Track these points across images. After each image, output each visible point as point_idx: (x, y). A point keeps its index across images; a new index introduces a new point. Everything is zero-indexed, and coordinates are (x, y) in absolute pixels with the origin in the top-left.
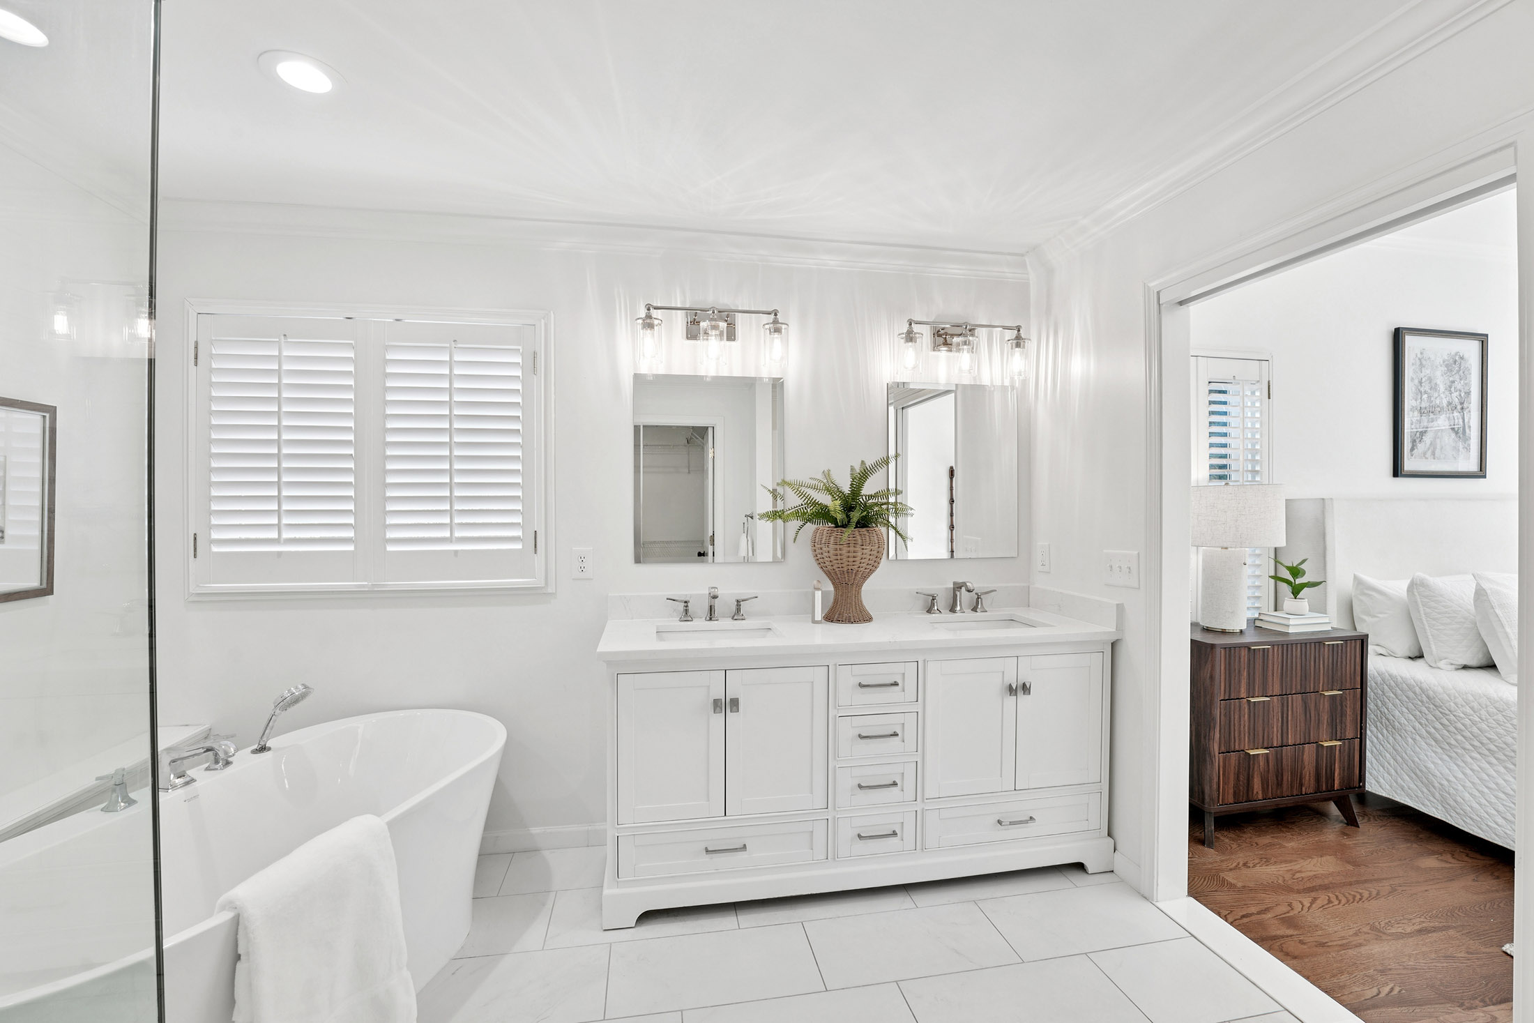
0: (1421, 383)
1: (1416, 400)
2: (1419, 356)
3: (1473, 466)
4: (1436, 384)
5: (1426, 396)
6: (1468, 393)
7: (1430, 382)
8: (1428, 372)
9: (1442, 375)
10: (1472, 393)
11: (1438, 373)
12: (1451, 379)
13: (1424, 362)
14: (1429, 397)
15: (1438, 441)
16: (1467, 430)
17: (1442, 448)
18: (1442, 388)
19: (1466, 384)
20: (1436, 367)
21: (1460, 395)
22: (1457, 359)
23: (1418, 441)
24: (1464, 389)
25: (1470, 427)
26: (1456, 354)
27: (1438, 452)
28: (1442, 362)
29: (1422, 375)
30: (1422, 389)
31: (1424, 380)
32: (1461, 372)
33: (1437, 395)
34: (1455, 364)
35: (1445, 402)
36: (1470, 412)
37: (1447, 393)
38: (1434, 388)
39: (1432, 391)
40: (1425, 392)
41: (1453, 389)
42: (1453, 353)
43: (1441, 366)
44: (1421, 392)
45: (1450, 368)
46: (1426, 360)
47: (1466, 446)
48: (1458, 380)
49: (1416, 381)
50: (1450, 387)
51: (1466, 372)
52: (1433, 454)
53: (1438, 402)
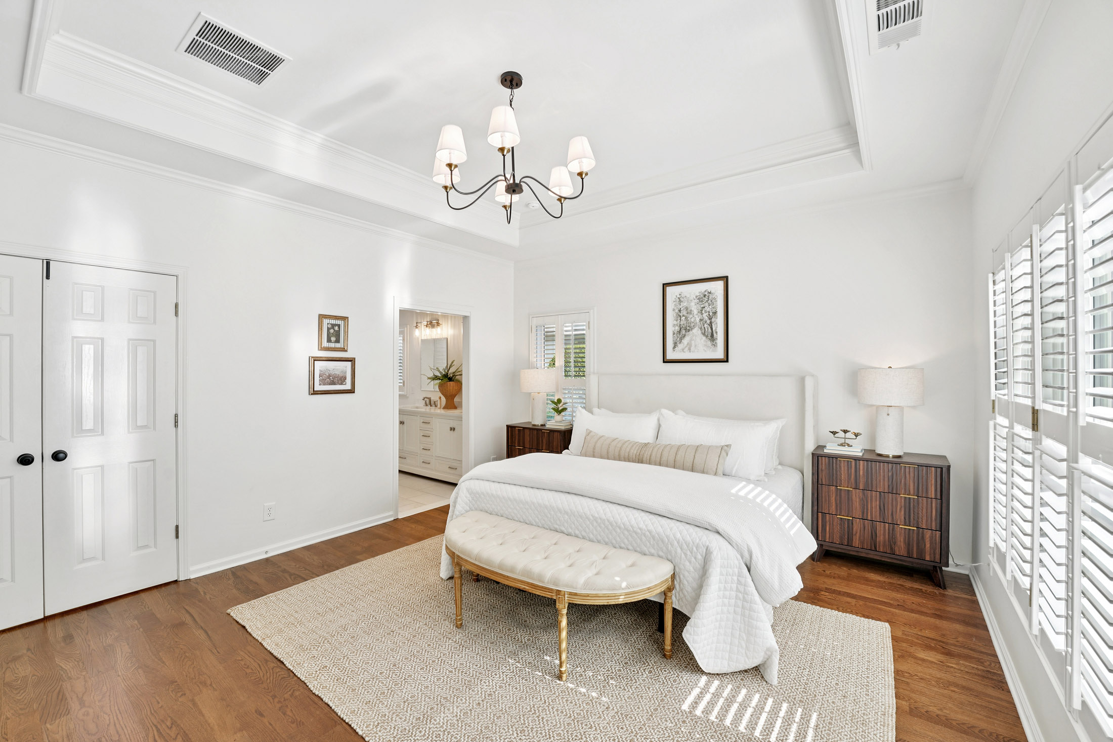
0: (680, 311)
1: (677, 321)
2: (679, 296)
3: (720, 355)
4: (691, 310)
5: (684, 317)
6: (715, 313)
7: (687, 310)
8: (685, 304)
9: (696, 305)
10: (718, 313)
11: (693, 304)
12: (702, 306)
13: (682, 299)
14: (686, 318)
15: (693, 342)
16: (715, 335)
17: (696, 346)
18: (695, 312)
19: (713, 308)
20: (691, 301)
21: (709, 315)
22: (706, 293)
23: (678, 343)
24: (712, 311)
25: (716, 332)
26: (705, 291)
27: (692, 348)
28: (695, 298)
29: (681, 307)
30: (681, 314)
31: (682, 309)
32: (709, 301)
33: (692, 316)
34: (705, 297)
35: (698, 320)
36: (716, 323)
37: (699, 314)
38: (690, 312)
39: (688, 315)
40: (683, 316)
41: (703, 312)
42: (703, 291)
43: (694, 299)
44: (680, 316)
45: (701, 300)
46: (683, 298)
47: (714, 343)
48: (708, 306)
49: (677, 311)
50: (702, 311)
51: (713, 301)
52: (690, 349)
53: (692, 320)
